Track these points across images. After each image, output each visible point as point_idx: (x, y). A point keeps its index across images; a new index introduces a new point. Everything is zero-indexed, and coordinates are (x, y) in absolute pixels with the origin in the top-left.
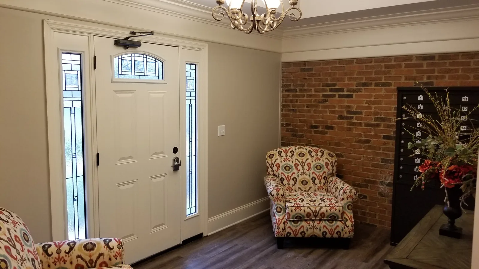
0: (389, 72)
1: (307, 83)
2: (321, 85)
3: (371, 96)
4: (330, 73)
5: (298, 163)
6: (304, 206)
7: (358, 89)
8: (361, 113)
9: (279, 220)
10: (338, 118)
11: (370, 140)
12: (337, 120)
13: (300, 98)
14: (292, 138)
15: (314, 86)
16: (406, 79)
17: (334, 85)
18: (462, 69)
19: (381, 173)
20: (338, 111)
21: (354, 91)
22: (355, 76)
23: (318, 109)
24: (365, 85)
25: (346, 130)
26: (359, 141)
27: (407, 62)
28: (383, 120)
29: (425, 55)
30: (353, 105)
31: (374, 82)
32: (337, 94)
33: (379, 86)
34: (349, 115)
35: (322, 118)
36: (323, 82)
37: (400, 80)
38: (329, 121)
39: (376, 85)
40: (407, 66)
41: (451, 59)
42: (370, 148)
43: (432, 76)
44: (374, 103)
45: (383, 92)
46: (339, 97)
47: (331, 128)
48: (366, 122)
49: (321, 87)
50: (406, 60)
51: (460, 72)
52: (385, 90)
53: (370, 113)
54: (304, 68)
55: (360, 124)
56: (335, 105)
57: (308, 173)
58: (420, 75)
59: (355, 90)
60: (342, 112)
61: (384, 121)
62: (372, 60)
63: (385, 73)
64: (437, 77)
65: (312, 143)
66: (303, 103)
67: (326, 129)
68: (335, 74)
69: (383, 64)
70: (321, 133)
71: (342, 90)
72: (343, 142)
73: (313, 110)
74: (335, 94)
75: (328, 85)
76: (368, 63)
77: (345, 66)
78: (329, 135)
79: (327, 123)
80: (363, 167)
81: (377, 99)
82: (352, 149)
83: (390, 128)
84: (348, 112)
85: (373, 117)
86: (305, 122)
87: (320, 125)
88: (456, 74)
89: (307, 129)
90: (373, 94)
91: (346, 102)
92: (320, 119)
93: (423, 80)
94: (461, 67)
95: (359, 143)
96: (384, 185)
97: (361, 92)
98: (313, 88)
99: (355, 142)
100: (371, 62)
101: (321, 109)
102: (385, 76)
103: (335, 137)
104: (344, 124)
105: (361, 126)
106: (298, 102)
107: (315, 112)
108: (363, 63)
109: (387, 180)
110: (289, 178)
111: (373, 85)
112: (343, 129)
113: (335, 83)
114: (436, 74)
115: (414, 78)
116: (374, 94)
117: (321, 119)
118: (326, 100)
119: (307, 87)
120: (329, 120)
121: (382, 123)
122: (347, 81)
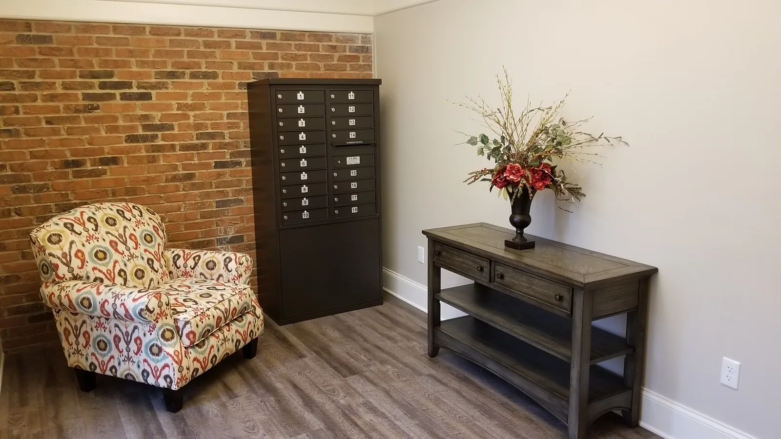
0: (212, 55)
1: (42, 69)
2: (78, 73)
3: (184, 96)
4: (97, 49)
5: (115, 239)
6: (209, 308)
7: (159, 83)
8: (171, 128)
9: (177, 353)
10: (126, 141)
11: (193, 173)
12: (125, 144)
13: (25, 104)
14: (14, 196)
15: (60, 75)
16: (239, 68)
17: (111, 75)
18: (310, 55)
19: (217, 226)
20: (124, 126)
21: (154, 87)
22: (151, 59)
23: (77, 126)
24: (172, 75)
25: (146, 161)
26: (174, 178)
27: (238, 38)
28: (212, 136)
29: (263, 31)
30: (154, 113)
31: (188, 71)
32: (117, 92)
33: (198, 78)
34: (149, 133)
35: (89, 144)
36: (81, 67)
37: (232, 69)
38: (107, 149)
39: (194, 76)
40: (240, 46)
41: (296, 40)
42: (194, 186)
43: (276, 63)
44: (193, 107)
45: (205, 88)
46: (121, 99)
47: (114, 161)
48: (183, 142)
49: (78, 78)
50: (237, 35)
51: (309, 59)
52: (209, 84)
53: (188, 126)
54: (29, 35)
55: (173, 147)
56: (117, 115)
57: (137, 253)
58: (259, 61)
59: (154, 84)
60: (133, 128)
61: (214, 139)
62: (179, 30)
63: (205, 55)
64: (282, 66)
65: (72, 199)
66: (37, 114)
67: (100, 165)
68: (107, 52)
69: (200, 39)
70: (91, 174)
71: (129, 85)
72: (143, 185)
73: (63, 127)
74: (112, 92)
75: (94, 75)
76: (173, 35)
77: (129, 37)
78: (111, 176)
79: (103, 153)
80: (186, 223)
81: (198, 102)
82: (161, 195)
83: (225, 149)
84: (146, 127)
85: (194, 133)
86: (46, 155)
87: (86, 158)
88: (304, 62)
89: (54, 170)
90: (188, 92)
91: (139, 108)
92: (85, 146)
93: (263, 69)
94: (310, 53)
95: (173, 181)
96: (224, 244)
97: (167, 88)
98: (59, 82)
99: (167, 181)
100: (179, 34)
101: (83, 124)
102: (206, 60)
103: (123, 179)
104: (139, 151)
105: (174, 150)
106: (21, 113)
107: (69, 132)
108: (164, 35)
109: (227, 235)
110: (112, 274)
111: (187, 76)
112: (140, 160)
113: (109, 70)
114: (280, 61)
115: (251, 67)
116: (191, 92)
117: (88, 146)
118: (93, 105)
119: (40, 77)
120: (107, 147)
121: (210, 142)
122: (137, 66)
